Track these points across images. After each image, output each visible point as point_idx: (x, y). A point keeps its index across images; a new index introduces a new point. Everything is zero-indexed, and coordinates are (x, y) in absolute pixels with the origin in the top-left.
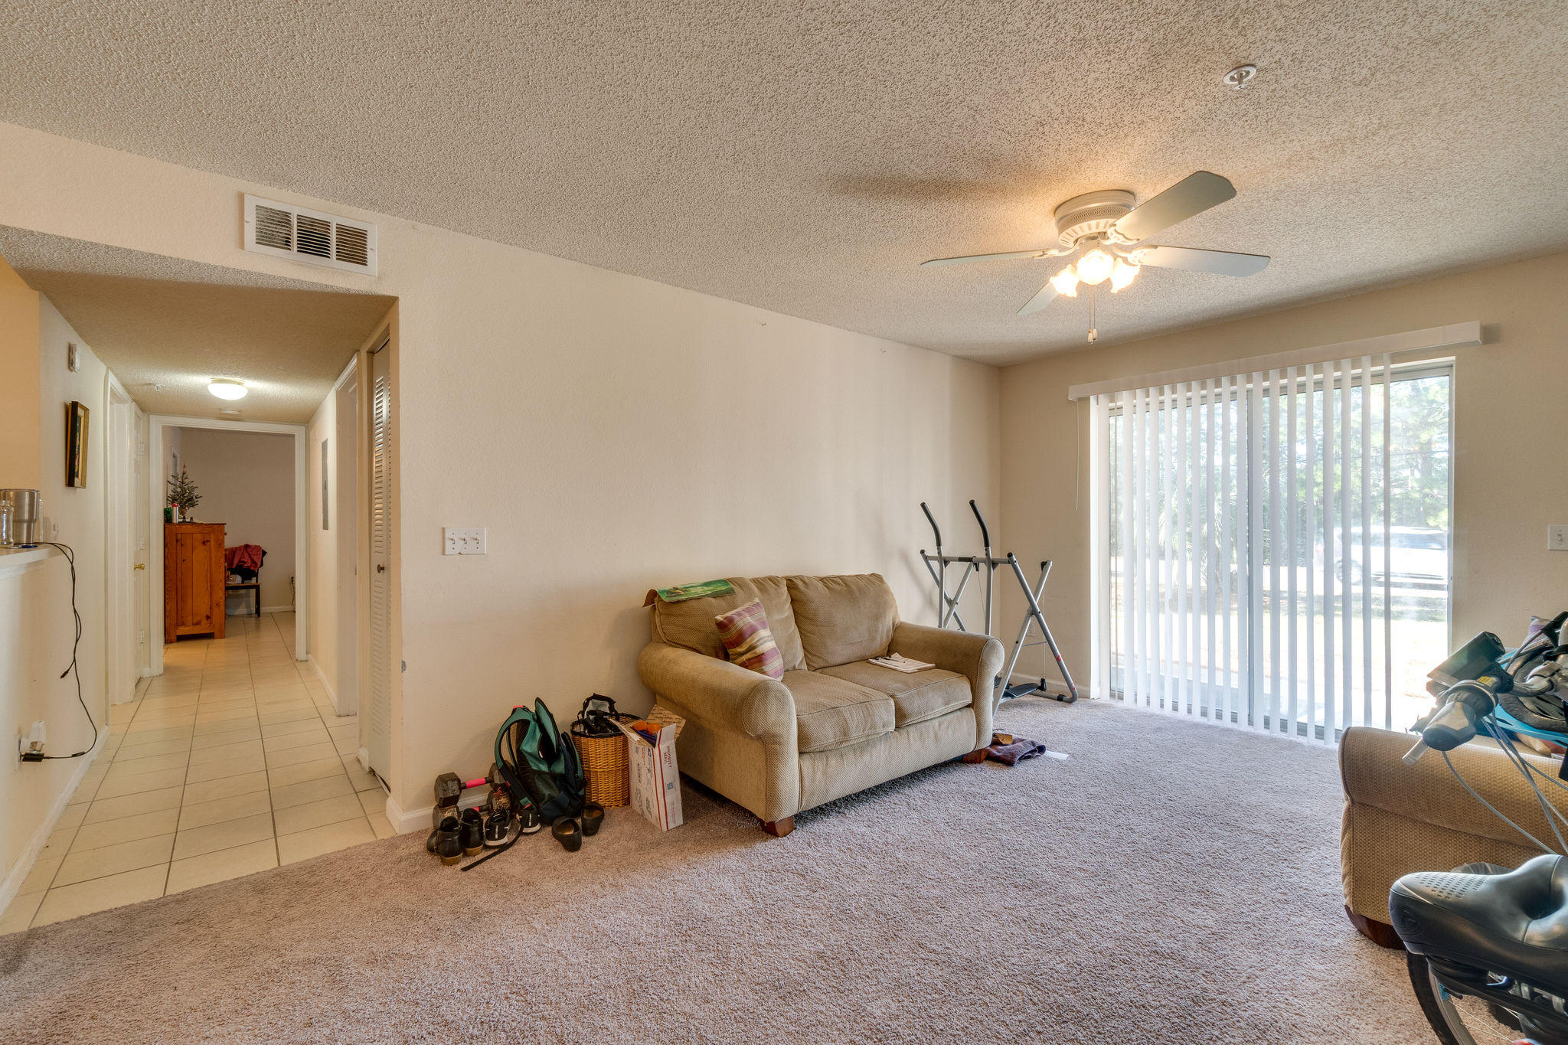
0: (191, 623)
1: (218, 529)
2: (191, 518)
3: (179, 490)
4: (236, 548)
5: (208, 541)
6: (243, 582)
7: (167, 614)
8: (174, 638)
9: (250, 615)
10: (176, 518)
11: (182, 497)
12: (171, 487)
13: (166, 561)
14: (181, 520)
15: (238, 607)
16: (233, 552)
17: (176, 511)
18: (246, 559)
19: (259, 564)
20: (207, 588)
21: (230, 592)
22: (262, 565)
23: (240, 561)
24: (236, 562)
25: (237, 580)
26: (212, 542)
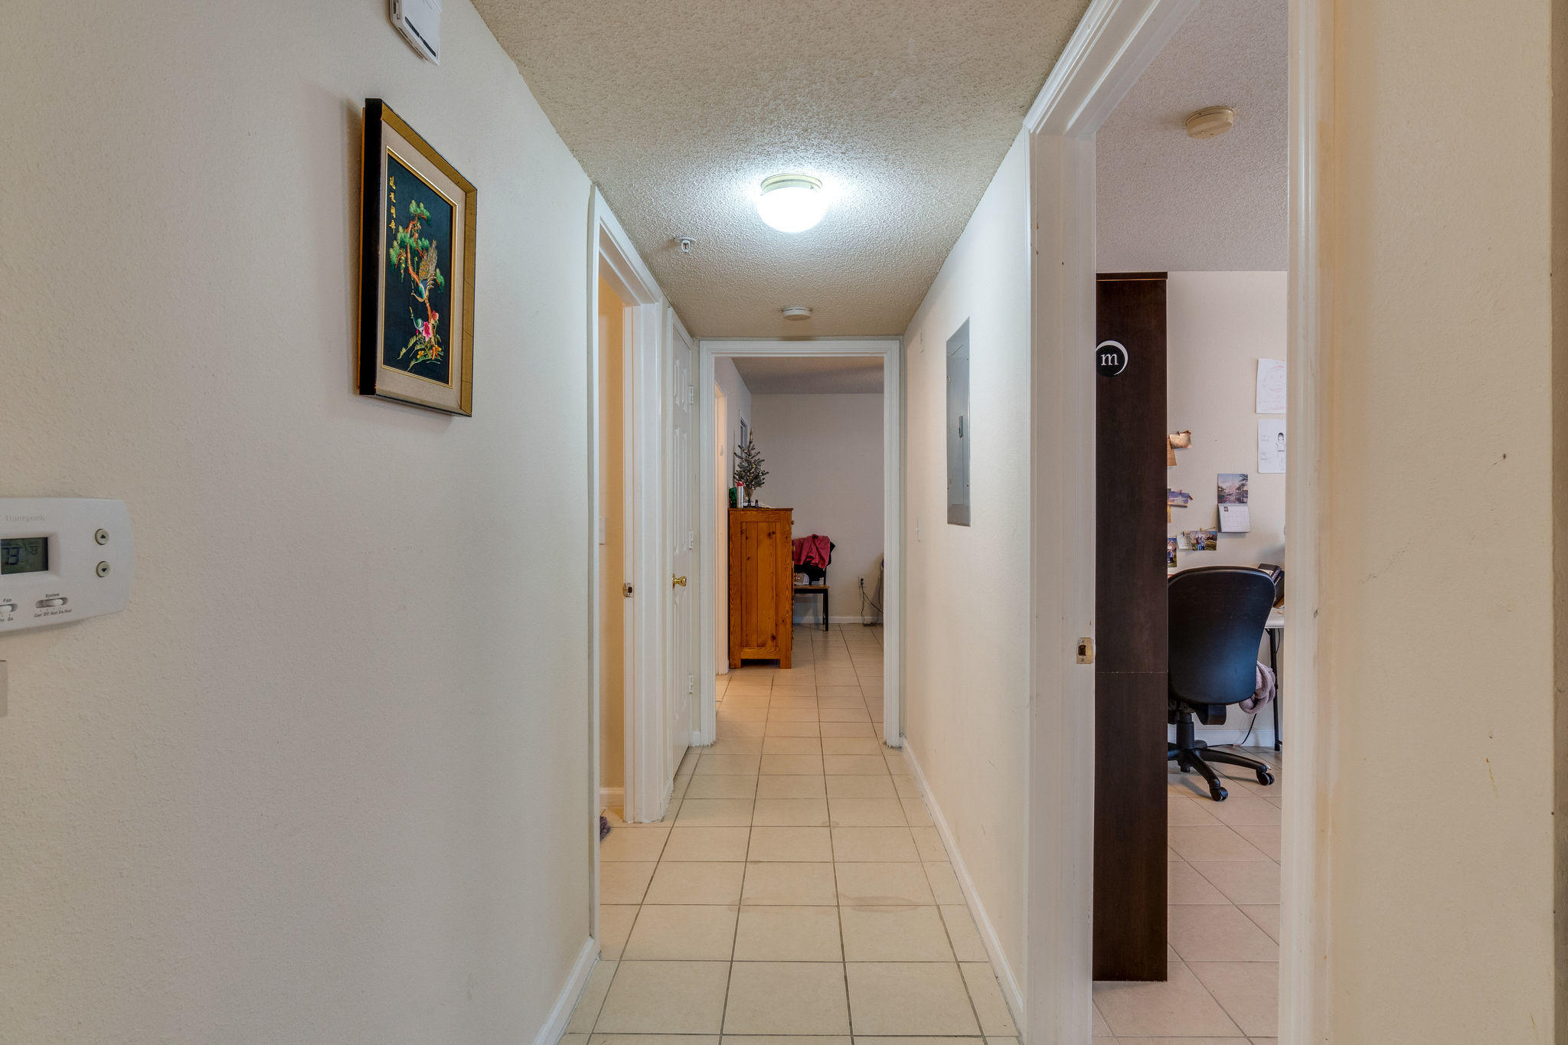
0: (755, 644)
1: (783, 515)
2: (757, 501)
3: (745, 464)
4: (804, 539)
5: (774, 533)
6: (810, 584)
7: (731, 630)
8: (739, 663)
9: (817, 624)
10: (742, 503)
11: (748, 475)
12: (738, 461)
13: (731, 558)
14: (746, 504)
15: (805, 614)
16: (800, 544)
17: (741, 491)
18: (814, 554)
19: (827, 561)
20: (773, 597)
21: (798, 595)
22: (830, 562)
23: (807, 557)
24: (803, 558)
25: (804, 580)
26: (778, 535)
